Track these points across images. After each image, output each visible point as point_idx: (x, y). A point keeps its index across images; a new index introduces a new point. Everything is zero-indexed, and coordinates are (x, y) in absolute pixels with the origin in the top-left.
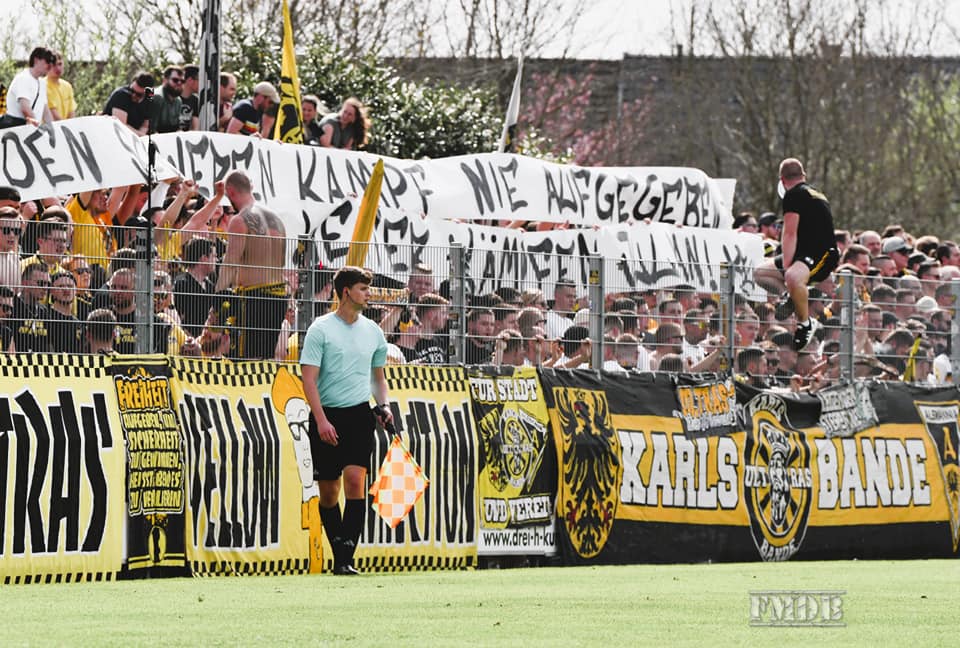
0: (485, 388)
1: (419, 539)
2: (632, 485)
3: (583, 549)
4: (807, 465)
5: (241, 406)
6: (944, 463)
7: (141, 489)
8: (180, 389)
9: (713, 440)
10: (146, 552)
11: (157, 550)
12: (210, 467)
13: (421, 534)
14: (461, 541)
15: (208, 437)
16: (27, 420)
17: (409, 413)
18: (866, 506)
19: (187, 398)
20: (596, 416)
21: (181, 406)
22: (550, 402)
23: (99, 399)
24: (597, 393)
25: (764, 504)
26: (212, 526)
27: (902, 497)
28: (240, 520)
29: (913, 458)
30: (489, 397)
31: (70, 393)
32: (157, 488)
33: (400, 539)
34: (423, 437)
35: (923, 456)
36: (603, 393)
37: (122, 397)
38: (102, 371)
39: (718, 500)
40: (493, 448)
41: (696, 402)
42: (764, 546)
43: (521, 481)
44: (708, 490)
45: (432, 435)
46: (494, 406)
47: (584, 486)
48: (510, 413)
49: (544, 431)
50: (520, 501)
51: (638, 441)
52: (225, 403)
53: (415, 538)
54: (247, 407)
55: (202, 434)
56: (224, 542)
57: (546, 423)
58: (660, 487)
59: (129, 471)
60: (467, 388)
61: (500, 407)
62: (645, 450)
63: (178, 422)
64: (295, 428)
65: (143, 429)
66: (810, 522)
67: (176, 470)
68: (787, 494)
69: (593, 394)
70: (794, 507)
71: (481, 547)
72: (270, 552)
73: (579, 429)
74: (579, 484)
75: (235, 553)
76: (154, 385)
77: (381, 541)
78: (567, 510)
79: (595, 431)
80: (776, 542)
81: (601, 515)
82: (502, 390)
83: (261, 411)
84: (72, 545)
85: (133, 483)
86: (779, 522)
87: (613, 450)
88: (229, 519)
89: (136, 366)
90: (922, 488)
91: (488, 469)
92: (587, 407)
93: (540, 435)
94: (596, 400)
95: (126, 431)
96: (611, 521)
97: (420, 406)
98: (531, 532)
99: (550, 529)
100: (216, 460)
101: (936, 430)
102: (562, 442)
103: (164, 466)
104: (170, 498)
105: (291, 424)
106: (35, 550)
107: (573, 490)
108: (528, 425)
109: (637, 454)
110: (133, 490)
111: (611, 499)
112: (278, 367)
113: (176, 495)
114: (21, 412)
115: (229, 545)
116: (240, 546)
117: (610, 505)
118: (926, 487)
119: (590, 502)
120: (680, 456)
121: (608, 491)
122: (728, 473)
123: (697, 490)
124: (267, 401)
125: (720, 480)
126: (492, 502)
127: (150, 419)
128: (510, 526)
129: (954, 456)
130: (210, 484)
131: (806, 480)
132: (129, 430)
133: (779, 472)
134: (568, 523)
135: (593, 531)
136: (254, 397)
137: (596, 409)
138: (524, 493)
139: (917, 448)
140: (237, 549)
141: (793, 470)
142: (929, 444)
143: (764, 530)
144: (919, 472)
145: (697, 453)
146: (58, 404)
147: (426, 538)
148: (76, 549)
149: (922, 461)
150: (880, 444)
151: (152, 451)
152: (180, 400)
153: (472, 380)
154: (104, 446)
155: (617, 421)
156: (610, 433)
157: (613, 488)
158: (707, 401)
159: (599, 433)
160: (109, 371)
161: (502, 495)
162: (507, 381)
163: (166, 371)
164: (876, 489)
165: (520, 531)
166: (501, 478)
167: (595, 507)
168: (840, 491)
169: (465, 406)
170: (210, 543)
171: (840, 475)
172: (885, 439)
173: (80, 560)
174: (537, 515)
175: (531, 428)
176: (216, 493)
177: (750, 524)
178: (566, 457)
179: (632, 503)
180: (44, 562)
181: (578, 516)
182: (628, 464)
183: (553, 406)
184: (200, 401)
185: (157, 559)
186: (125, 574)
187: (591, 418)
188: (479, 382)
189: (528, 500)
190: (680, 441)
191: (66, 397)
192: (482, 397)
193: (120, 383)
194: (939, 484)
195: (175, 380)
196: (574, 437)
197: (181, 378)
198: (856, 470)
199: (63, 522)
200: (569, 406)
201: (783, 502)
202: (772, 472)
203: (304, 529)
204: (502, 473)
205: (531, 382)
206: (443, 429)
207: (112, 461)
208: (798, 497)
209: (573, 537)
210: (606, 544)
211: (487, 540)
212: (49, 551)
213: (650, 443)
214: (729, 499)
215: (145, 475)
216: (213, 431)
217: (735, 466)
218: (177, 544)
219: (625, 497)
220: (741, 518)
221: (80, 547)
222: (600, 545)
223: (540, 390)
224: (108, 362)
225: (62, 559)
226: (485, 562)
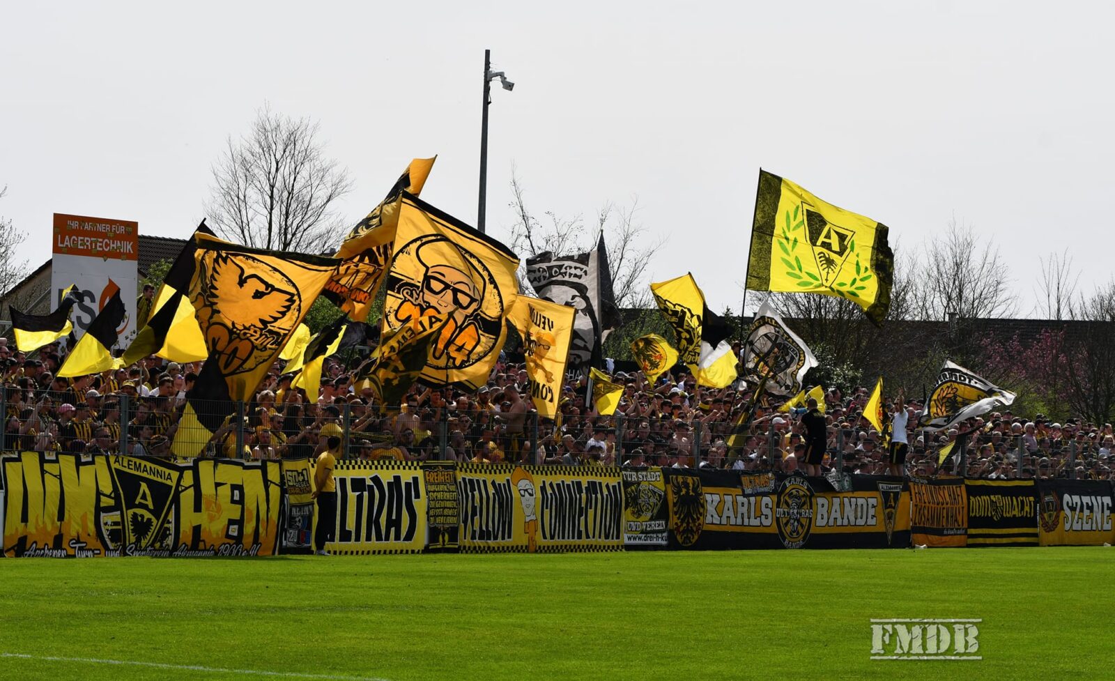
0: (631, 476)
1: (589, 538)
2: (712, 516)
3: (684, 542)
4: (811, 508)
5: (493, 483)
6: (886, 508)
7: (435, 516)
8: (460, 476)
9: (759, 498)
10: (438, 541)
11: (444, 541)
12: (474, 508)
13: (591, 536)
14: (613, 539)
15: (473, 496)
16: (375, 487)
17: (587, 486)
18: (842, 526)
19: (464, 479)
20: (693, 488)
21: (460, 482)
22: (667, 481)
23: (415, 479)
24: (695, 478)
25: (786, 524)
26: (474, 532)
27: (861, 522)
28: (491, 529)
29: (870, 505)
30: (634, 478)
31: (399, 477)
32: (444, 516)
33: (580, 537)
34: (594, 496)
35: (875, 505)
36: (698, 478)
37: (428, 478)
38: (418, 468)
39: (761, 523)
40: (633, 501)
41: (751, 482)
42: (786, 542)
43: (649, 515)
44: (755, 518)
45: (599, 496)
46: (635, 483)
47: (685, 517)
48: (644, 486)
49: (663, 493)
50: (649, 523)
51: (716, 498)
52: (484, 482)
53: (588, 537)
54: (497, 483)
55: (470, 494)
56: (481, 538)
57: (664, 489)
58: (728, 517)
59: (429, 509)
60: (621, 476)
61: (639, 484)
62: (719, 502)
63: (457, 489)
64: (522, 492)
65: (438, 492)
66: (811, 531)
67: (455, 508)
68: (798, 521)
69: (693, 479)
70: (802, 526)
71: (626, 541)
72: (507, 542)
73: (684, 492)
74: (682, 516)
75: (487, 543)
76: (446, 473)
77: (568, 538)
78: (675, 526)
79: (691, 493)
80: (792, 540)
81: (695, 529)
82: (641, 476)
83: (504, 485)
84: (397, 538)
85: (431, 513)
86: (794, 532)
87: (702, 501)
88: (484, 528)
89: (438, 466)
90: (872, 518)
91: (629, 510)
92: (689, 484)
93: (660, 495)
94: (694, 481)
95: (427, 492)
96: (700, 531)
97: (594, 483)
98: (655, 536)
99: (665, 534)
100: (477, 503)
101: (886, 494)
102: (671, 498)
103: (448, 506)
104: (452, 520)
105: (519, 490)
106: (377, 540)
107: (679, 518)
108: (653, 491)
109: (715, 504)
110: (431, 516)
111: (701, 521)
112: (516, 466)
113: (455, 519)
114: (372, 484)
115: (484, 539)
116: (490, 539)
117: (700, 524)
118: (875, 518)
119: (688, 523)
120: (740, 504)
121: (698, 519)
122: (766, 511)
123: (749, 518)
124: (508, 481)
125: (762, 514)
126: (632, 523)
127: (441, 487)
128: (642, 532)
129: (893, 505)
130: (474, 514)
131: (809, 514)
132: (430, 492)
133: (795, 511)
134: (675, 532)
135: (689, 535)
136: (501, 479)
137: (693, 485)
138: (652, 519)
139: (872, 501)
140: (489, 541)
141: (803, 510)
142: (880, 500)
143: (786, 535)
144: (872, 512)
145: (749, 503)
146: (393, 481)
147: (594, 537)
148: (399, 539)
149: (873, 506)
150: (853, 500)
151: (442, 500)
152: (459, 479)
153: (624, 472)
154: (415, 498)
155: (706, 489)
156: (701, 494)
157: (701, 518)
158: (757, 481)
159: (694, 494)
160: (421, 468)
161: (638, 520)
162: (644, 473)
163: (453, 468)
164: (848, 518)
165: (649, 535)
166: (638, 513)
167: (690, 525)
168: (828, 519)
169: (619, 483)
170: (473, 538)
171: (829, 513)
172: (856, 498)
173: (402, 544)
174: (657, 528)
175: (655, 493)
176: (477, 518)
177: (778, 532)
178: (675, 505)
179: (712, 524)
180: (382, 545)
181: (681, 529)
182: (710, 508)
183: (669, 483)
184: (471, 481)
185: (444, 545)
186: (426, 550)
187: (691, 488)
188: (628, 473)
189: (653, 522)
190: (740, 499)
191: (397, 479)
192: (629, 479)
193: (427, 473)
194: (882, 517)
195: (458, 472)
196: (679, 496)
197: (461, 470)
198: (838, 510)
199: (393, 529)
200: (678, 483)
201: (796, 523)
202: (791, 511)
203: (526, 533)
204: (638, 511)
205: (657, 473)
206: (605, 492)
207: (420, 505)
208: (804, 521)
209: (679, 537)
210: (697, 540)
211: (629, 538)
212: (385, 540)
213: (722, 499)
214: (767, 522)
215: (439, 510)
216: (476, 493)
217: (771, 509)
218: (454, 538)
219: (709, 520)
220: (774, 530)
221: (402, 539)
222: (694, 541)
223: (662, 477)
224: (421, 464)
225: (392, 544)
226: (629, 548)
